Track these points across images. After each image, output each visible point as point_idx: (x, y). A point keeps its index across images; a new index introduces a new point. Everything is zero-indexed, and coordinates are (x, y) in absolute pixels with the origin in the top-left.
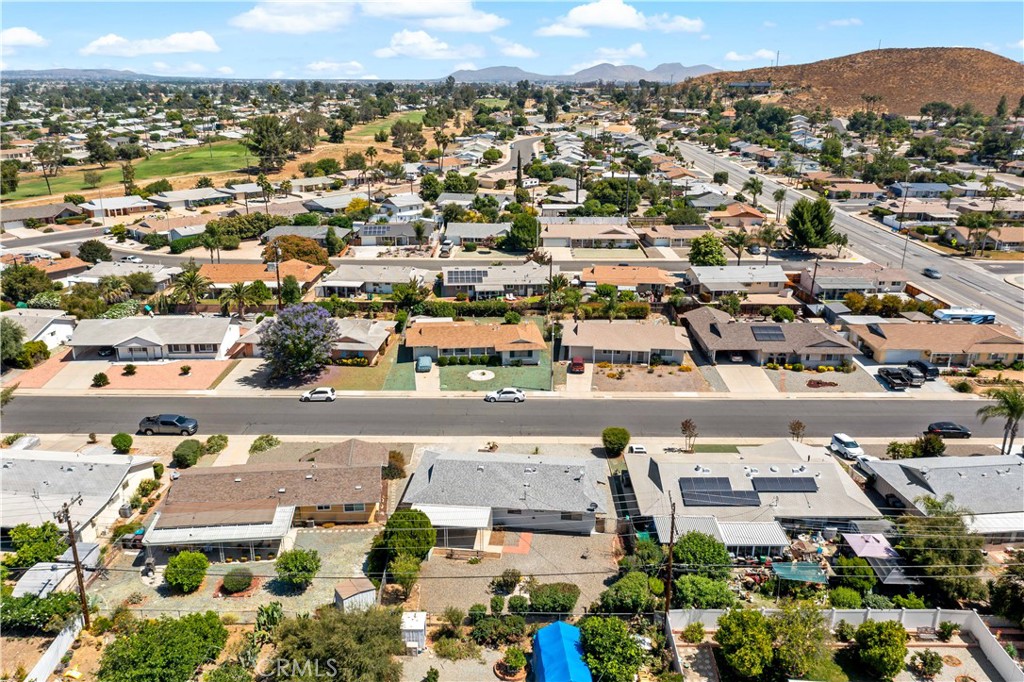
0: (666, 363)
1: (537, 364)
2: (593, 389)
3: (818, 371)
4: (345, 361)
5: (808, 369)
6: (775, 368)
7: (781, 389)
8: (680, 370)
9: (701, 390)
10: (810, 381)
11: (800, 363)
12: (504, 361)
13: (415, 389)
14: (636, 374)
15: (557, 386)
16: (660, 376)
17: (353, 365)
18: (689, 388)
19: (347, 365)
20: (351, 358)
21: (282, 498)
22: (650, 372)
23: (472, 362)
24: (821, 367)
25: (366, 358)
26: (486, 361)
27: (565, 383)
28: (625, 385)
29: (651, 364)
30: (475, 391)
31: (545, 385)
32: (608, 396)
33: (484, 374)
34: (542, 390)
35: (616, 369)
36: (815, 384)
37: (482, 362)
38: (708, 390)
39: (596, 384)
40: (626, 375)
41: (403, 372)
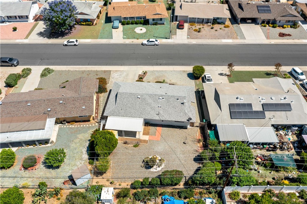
0: (219, 23)
1: (164, 24)
2: (188, 38)
3: (283, 27)
4: (82, 23)
5: (279, 26)
6: (265, 26)
7: (268, 38)
8: (225, 27)
9: (234, 39)
10: (280, 33)
11: (276, 24)
12: (150, 23)
13: (112, 39)
14: (206, 29)
15: (173, 36)
16: (216, 30)
17: (86, 25)
18: (229, 38)
19: (84, 25)
20: (85, 22)
21: (49, 114)
22: (212, 28)
23: (136, 23)
24: (285, 26)
25: (91, 22)
26: (143, 23)
27: (176, 35)
28: (202, 36)
29: (213, 24)
30: (138, 39)
31: (167, 36)
32: (194, 42)
33: (141, 30)
34: (166, 38)
35: (197, 26)
36: (282, 35)
37: (141, 23)
38: (237, 38)
39: (190, 36)
40: (202, 30)
41: (107, 28)
